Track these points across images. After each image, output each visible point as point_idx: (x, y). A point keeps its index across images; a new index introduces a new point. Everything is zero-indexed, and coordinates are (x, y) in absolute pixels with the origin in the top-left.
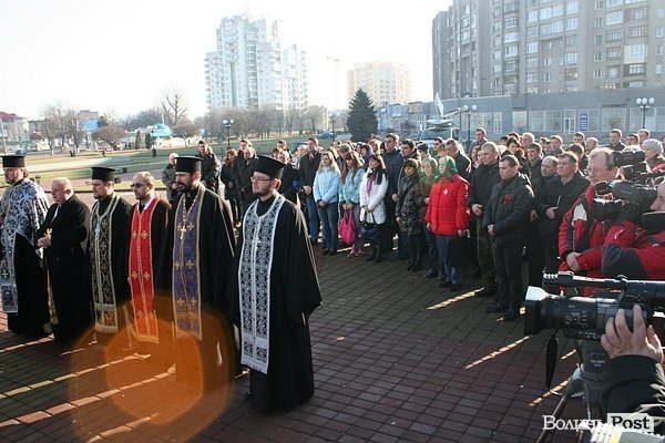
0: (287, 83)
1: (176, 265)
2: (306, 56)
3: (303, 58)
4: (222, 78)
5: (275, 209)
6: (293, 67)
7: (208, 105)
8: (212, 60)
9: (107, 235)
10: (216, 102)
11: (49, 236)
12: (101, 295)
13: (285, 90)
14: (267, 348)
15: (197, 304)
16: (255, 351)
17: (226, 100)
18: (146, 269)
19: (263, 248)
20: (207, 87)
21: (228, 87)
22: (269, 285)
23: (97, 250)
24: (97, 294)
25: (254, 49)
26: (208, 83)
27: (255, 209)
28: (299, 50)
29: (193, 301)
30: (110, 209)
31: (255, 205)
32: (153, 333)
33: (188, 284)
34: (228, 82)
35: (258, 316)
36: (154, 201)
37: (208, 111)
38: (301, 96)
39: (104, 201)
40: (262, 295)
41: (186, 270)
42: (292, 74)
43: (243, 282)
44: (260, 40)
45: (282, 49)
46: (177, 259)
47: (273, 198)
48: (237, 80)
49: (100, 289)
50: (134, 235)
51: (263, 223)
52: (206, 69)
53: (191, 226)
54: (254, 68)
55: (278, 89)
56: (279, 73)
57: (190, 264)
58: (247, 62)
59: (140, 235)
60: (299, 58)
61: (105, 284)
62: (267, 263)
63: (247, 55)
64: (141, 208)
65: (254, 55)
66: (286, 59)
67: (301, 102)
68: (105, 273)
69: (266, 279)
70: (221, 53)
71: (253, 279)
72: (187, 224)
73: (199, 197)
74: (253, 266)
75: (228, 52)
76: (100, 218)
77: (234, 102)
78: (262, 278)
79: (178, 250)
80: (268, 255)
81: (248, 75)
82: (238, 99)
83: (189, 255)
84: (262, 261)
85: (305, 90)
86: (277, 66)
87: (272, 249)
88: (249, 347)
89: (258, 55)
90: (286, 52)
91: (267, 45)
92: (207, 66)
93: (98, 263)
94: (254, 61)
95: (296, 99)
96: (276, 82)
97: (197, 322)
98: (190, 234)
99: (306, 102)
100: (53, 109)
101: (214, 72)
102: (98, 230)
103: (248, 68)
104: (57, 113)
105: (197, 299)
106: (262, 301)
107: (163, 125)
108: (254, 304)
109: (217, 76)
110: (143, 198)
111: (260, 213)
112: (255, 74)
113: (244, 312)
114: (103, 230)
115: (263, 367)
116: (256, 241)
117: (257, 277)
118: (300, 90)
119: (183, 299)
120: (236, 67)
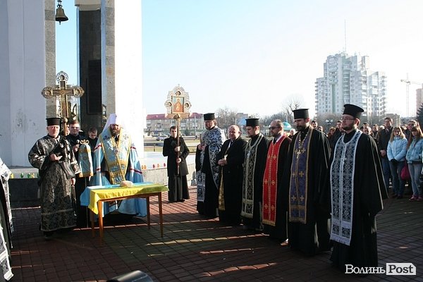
0: (371, 98)
1: (293, 174)
2: (385, 79)
3: (383, 81)
4: (326, 94)
5: (356, 138)
6: (375, 87)
7: (316, 112)
8: (320, 83)
9: (254, 157)
10: (322, 110)
11: (225, 159)
12: (246, 194)
13: (369, 103)
14: (351, 228)
15: (304, 200)
16: (341, 231)
17: (328, 109)
18: (273, 178)
19: (348, 163)
20: (316, 100)
21: (330, 99)
22: (353, 187)
23: (247, 166)
24: (244, 193)
25: (348, 75)
26: (317, 98)
27: (343, 140)
28: (380, 75)
29: (302, 198)
30: (257, 142)
31: (343, 137)
32: (272, 219)
33: (299, 186)
34: (330, 97)
35: (344, 207)
36: (283, 137)
37: (316, 116)
38: (380, 107)
39: (254, 137)
40: (347, 193)
41: (299, 177)
42: (375, 92)
43: (333, 185)
44: (353, 70)
45: (368, 75)
46: (294, 171)
47: (355, 131)
48: (336, 96)
49: (246, 190)
50: (269, 157)
51: (348, 147)
52: (316, 89)
53: (304, 150)
54: (348, 88)
55: (363, 102)
56: (365, 91)
57: (301, 174)
58: (344, 84)
59: (272, 157)
60: (380, 81)
61: (249, 187)
62: (351, 172)
63: (344, 80)
64: (275, 141)
65: (348, 79)
66: (370, 82)
67: (380, 111)
68: (250, 180)
69: (351, 182)
70: (326, 78)
71: (341, 183)
72: (301, 149)
73: (310, 133)
74: (341, 175)
75: (331, 78)
76: (251, 148)
77: (334, 110)
78: (347, 182)
79: (294, 165)
80: (351, 167)
81: (344, 92)
82: (336, 108)
83: (301, 168)
84: (347, 171)
85: (384, 103)
86: (364, 87)
87: (354, 163)
88: (336, 228)
89: (351, 79)
90: (371, 77)
91: (358, 73)
92: (317, 87)
93: (247, 174)
94: (348, 84)
95: (377, 109)
96: (363, 97)
97: (303, 211)
98: (303, 155)
99: (384, 111)
100: (223, 111)
101: (321, 90)
102: (249, 155)
103: (344, 88)
104: (224, 114)
105: (304, 197)
106: (347, 197)
107: (287, 123)
108: (341, 200)
109: (323, 94)
110: (277, 135)
111: (345, 142)
112: (348, 92)
113: (334, 205)
114: (252, 154)
115: (347, 241)
116: (343, 158)
117: (344, 182)
118: (380, 103)
119: (296, 196)
120: (336, 87)
